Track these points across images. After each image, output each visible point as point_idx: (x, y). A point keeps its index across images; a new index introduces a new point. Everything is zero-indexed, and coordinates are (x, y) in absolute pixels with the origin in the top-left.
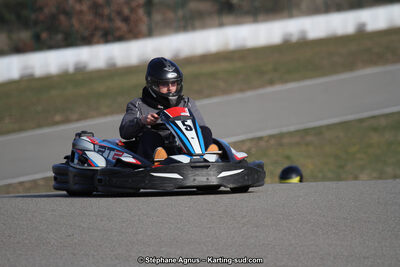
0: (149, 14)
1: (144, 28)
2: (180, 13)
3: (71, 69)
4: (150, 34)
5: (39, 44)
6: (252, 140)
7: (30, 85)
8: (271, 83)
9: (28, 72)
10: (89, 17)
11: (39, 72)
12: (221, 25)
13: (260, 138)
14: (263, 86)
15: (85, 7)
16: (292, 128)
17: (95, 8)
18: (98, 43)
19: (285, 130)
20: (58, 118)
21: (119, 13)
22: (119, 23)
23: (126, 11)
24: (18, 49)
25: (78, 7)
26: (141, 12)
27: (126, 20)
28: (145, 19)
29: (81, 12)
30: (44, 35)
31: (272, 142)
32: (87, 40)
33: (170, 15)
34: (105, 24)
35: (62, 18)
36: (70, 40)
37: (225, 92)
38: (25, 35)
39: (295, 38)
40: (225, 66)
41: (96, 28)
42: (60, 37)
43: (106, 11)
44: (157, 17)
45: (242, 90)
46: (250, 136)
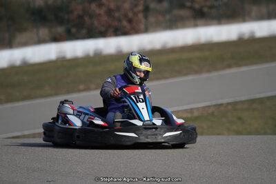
0: (146, 17)
1: (142, 26)
2: (168, 17)
3: (91, 54)
4: (146, 31)
5: (70, 36)
6: (215, 105)
7: (63, 64)
8: (229, 66)
9: (62, 55)
10: (105, 18)
11: (69, 55)
12: (196, 26)
13: (221, 105)
14: (223, 68)
15: (102, 11)
16: (243, 98)
17: (110, 12)
18: (110, 36)
19: (238, 99)
20: (82, 87)
21: (126, 16)
22: (125, 23)
23: (130, 15)
24: (56, 39)
25: (98, 11)
26: (141, 16)
27: (130, 21)
28: (143, 20)
29: (100, 15)
30: (74, 30)
31: (229, 107)
32: (103, 34)
33: (161, 18)
34: (116, 23)
35: (86, 19)
36: (92, 34)
37: (197, 72)
38: (60, 30)
39: (246, 36)
40: (198, 54)
41: (110, 26)
42: (84, 31)
43: (117, 15)
44: (152, 19)
45: (209, 71)
46: (214, 103)
